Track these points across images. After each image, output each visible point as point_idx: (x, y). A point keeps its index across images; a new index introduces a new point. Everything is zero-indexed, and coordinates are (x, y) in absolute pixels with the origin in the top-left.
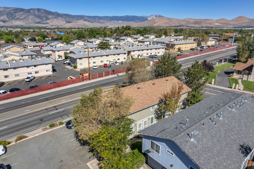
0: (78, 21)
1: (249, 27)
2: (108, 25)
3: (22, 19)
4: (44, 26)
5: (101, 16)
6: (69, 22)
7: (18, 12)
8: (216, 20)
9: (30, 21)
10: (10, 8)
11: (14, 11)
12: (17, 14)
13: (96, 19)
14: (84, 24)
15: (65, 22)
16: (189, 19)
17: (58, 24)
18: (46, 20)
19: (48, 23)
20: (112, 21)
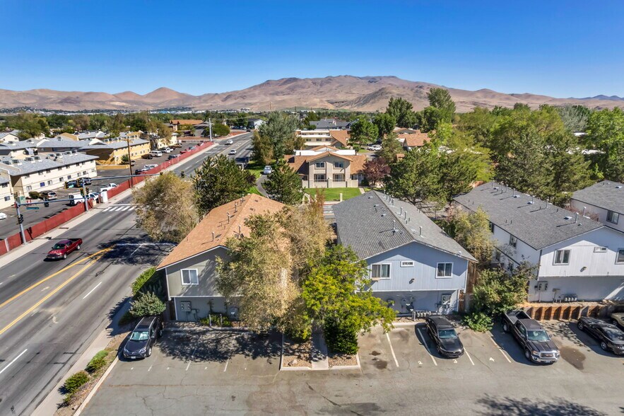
1: (183, 109)
8: (114, 95)
16: (41, 90)
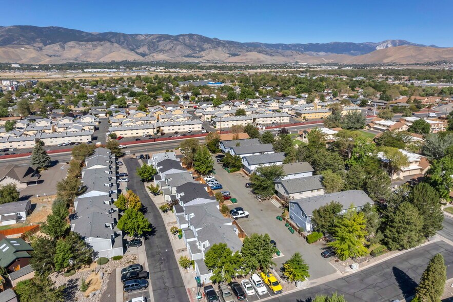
0: (248, 53)
2: (298, 60)
3: (167, 51)
4: (196, 61)
5: (288, 44)
6: (235, 55)
7: (162, 41)
9: (177, 54)
10: (153, 35)
11: (157, 39)
12: (160, 43)
13: (279, 49)
14: (258, 59)
15: (228, 55)
17: (216, 57)
18: (199, 51)
19: (202, 57)
20: (308, 53)
